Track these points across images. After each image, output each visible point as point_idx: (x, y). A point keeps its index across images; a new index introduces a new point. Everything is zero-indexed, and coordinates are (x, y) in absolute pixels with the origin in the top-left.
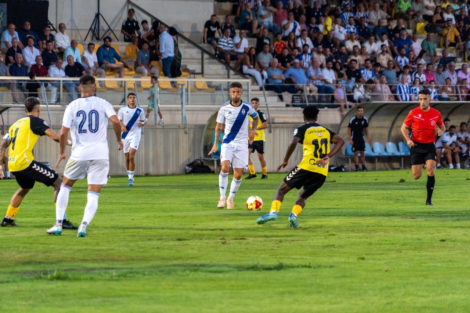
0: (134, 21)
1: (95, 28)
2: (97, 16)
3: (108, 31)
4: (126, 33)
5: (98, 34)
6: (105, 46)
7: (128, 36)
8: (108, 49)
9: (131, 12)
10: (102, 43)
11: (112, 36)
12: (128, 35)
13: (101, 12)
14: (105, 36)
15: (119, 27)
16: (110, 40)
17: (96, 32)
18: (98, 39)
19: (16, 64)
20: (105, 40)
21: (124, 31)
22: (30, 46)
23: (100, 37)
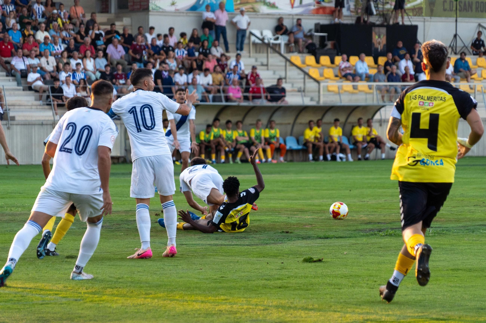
0: (481, 40)
1: (453, 45)
2: (455, 36)
3: (463, 47)
4: (474, 49)
5: (456, 50)
6: (461, 59)
7: (475, 52)
8: (463, 61)
9: (480, 33)
10: (458, 56)
11: (466, 51)
12: (476, 50)
13: (458, 33)
14: (462, 51)
15: (470, 45)
16: (465, 55)
17: (454, 48)
18: (456, 53)
19: (392, 73)
20: (461, 54)
21: (473, 47)
22: (407, 60)
23: (458, 51)
